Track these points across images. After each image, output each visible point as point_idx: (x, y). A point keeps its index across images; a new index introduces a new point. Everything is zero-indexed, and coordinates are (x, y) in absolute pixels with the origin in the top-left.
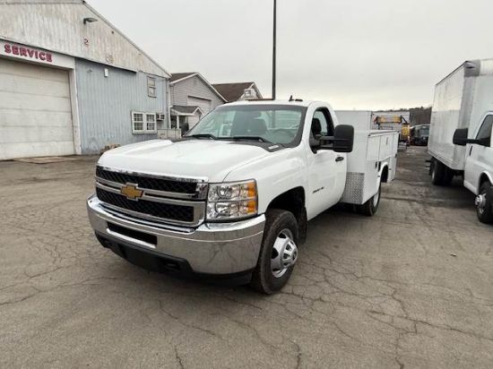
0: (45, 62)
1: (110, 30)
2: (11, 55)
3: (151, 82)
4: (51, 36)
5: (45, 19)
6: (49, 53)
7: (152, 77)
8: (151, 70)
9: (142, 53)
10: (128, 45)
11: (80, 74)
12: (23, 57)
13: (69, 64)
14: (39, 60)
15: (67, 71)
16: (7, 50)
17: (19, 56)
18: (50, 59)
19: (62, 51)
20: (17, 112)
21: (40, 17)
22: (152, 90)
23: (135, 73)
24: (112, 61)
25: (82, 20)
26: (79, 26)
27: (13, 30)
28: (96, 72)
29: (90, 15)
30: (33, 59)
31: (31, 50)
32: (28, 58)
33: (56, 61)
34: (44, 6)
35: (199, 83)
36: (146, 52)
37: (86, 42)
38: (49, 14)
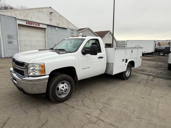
0: (38, 26)
1: (58, 15)
2: (28, 25)
3: (72, 32)
4: (40, 19)
5: (39, 13)
6: (39, 24)
7: (72, 30)
8: (72, 27)
9: (69, 22)
10: (64, 20)
11: (48, 30)
12: (31, 25)
13: (45, 27)
14: (36, 26)
15: (45, 29)
17: (30, 25)
18: (39, 25)
19: (43, 23)
20: (29, 42)
21: (37, 13)
22: (72, 34)
23: (66, 29)
24: (59, 25)
25: (50, 13)
26: (49, 15)
27: (29, 17)
28: (53, 29)
29: (52, 11)
30: (34, 26)
31: (34, 23)
32: (33, 25)
33: (41, 26)
34: (38, 9)
35: (89, 31)
37: (51, 20)
38: (39, 12)
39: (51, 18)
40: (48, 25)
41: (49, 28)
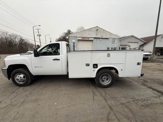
1: (103, 30)
4: (90, 35)
6: (89, 38)
7: (114, 39)
8: (113, 37)
9: (111, 33)
10: (107, 33)
11: (95, 41)
13: (93, 39)
14: (87, 39)
15: (93, 40)
16: (82, 38)
18: (89, 39)
19: (92, 37)
21: (88, 32)
22: (114, 42)
23: (108, 38)
24: (102, 36)
26: (96, 31)
27: (83, 35)
28: (98, 40)
29: (98, 28)
32: (85, 39)
33: (90, 39)
36: (112, 33)
37: (97, 34)
38: (90, 31)
39: (97, 33)
40: (94, 38)
41: (96, 39)
